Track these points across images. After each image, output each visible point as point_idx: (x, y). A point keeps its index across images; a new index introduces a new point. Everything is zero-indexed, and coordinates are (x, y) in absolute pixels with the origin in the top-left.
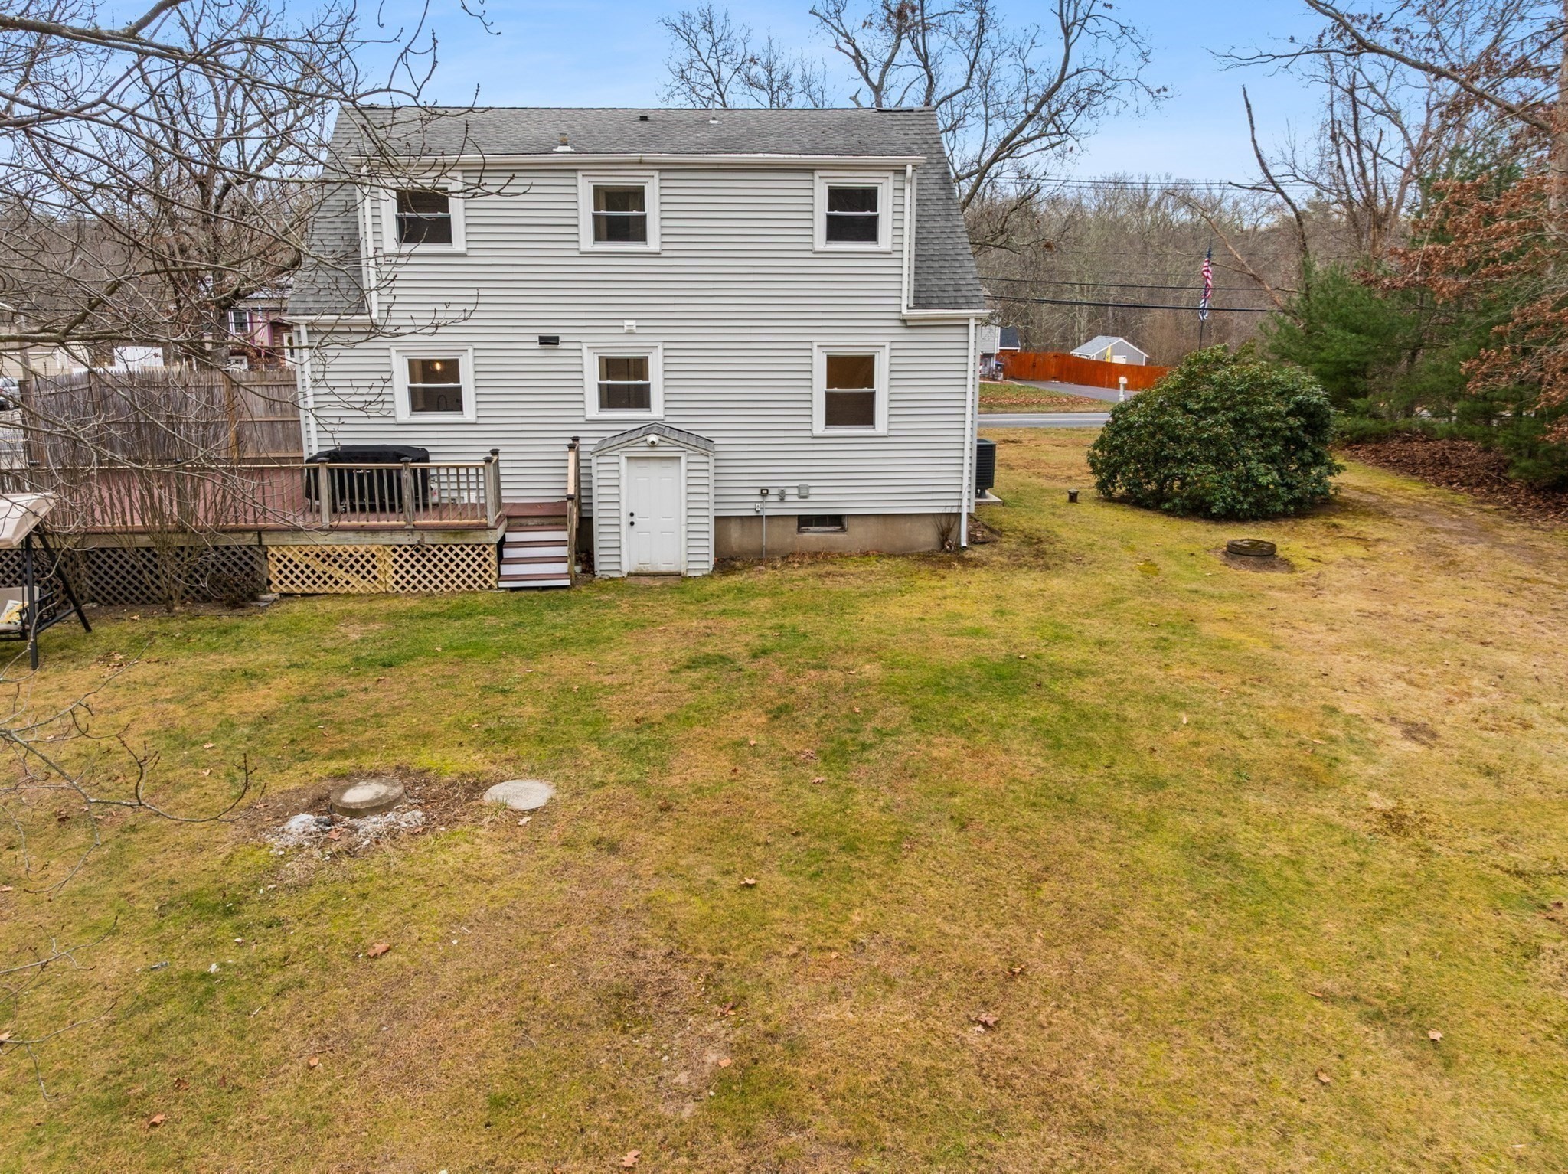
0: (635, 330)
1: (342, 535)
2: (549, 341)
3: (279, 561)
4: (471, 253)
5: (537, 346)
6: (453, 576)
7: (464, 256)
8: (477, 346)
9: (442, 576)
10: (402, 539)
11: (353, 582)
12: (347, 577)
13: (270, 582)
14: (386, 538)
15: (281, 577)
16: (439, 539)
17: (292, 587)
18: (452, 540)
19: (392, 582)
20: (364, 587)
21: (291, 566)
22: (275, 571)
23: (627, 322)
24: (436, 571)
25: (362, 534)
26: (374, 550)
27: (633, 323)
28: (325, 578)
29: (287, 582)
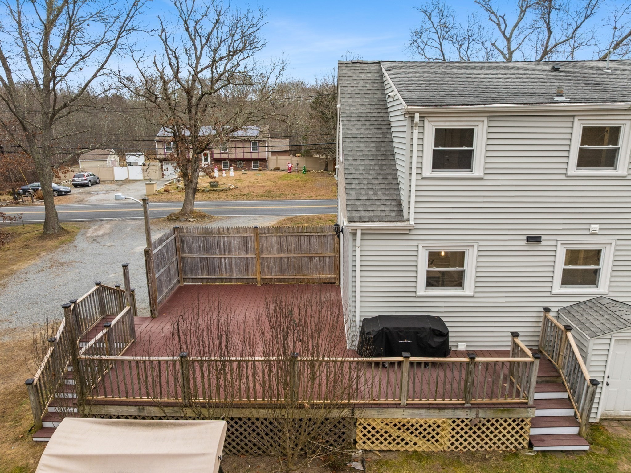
0: (598, 232)
1: (416, 411)
2: (533, 240)
3: (365, 428)
4: (487, 177)
5: (525, 243)
6: (495, 440)
7: (481, 179)
8: (481, 243)
9: (487, 440)
10: (462, 414)
11: (420, 443)
12: (416, 440)
13: (355, 442)
14: (450, 414)
15: (365, 439)
16: (489, 414)
17: (373, 446)
18: (499, 415)
19: (449, 444)
20: (428, 447)
21: (373, 432)
22: (361, 435)
23: (593, 226)
24: (483, 436)
25: (432, 411)
26: (439, 422)
27: (597, 227)
28: (399, 440)
29: (369, 442)
